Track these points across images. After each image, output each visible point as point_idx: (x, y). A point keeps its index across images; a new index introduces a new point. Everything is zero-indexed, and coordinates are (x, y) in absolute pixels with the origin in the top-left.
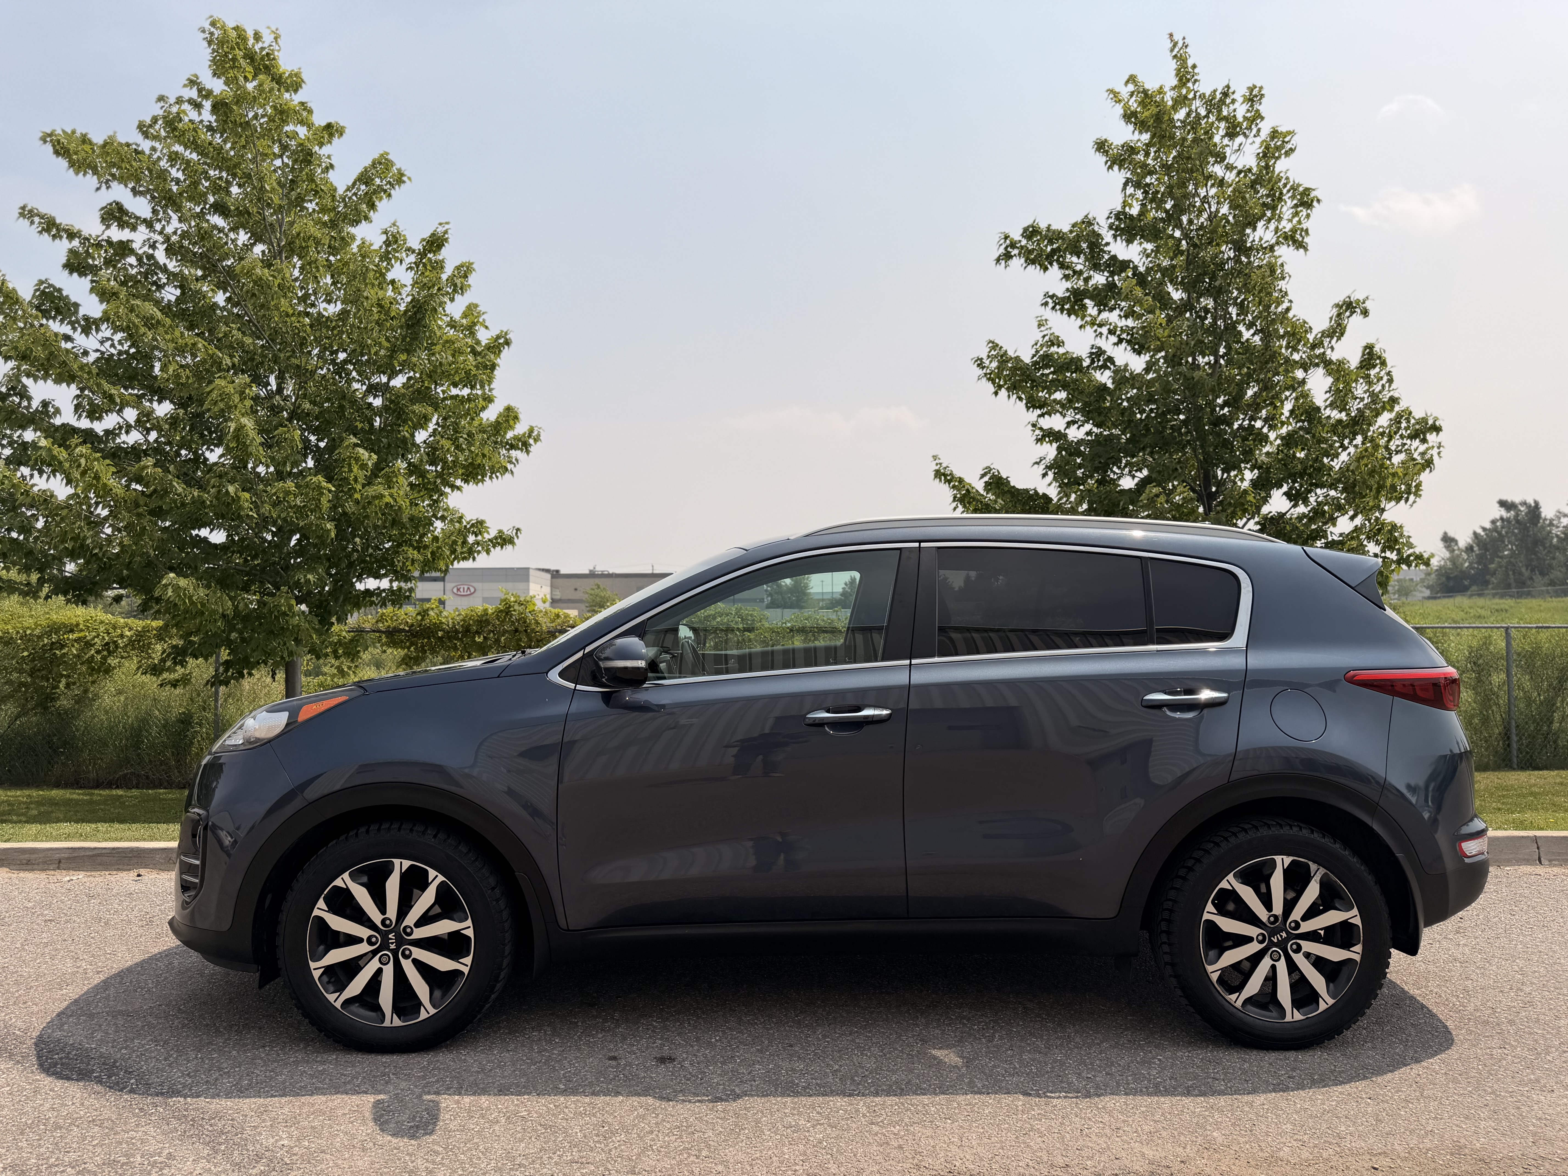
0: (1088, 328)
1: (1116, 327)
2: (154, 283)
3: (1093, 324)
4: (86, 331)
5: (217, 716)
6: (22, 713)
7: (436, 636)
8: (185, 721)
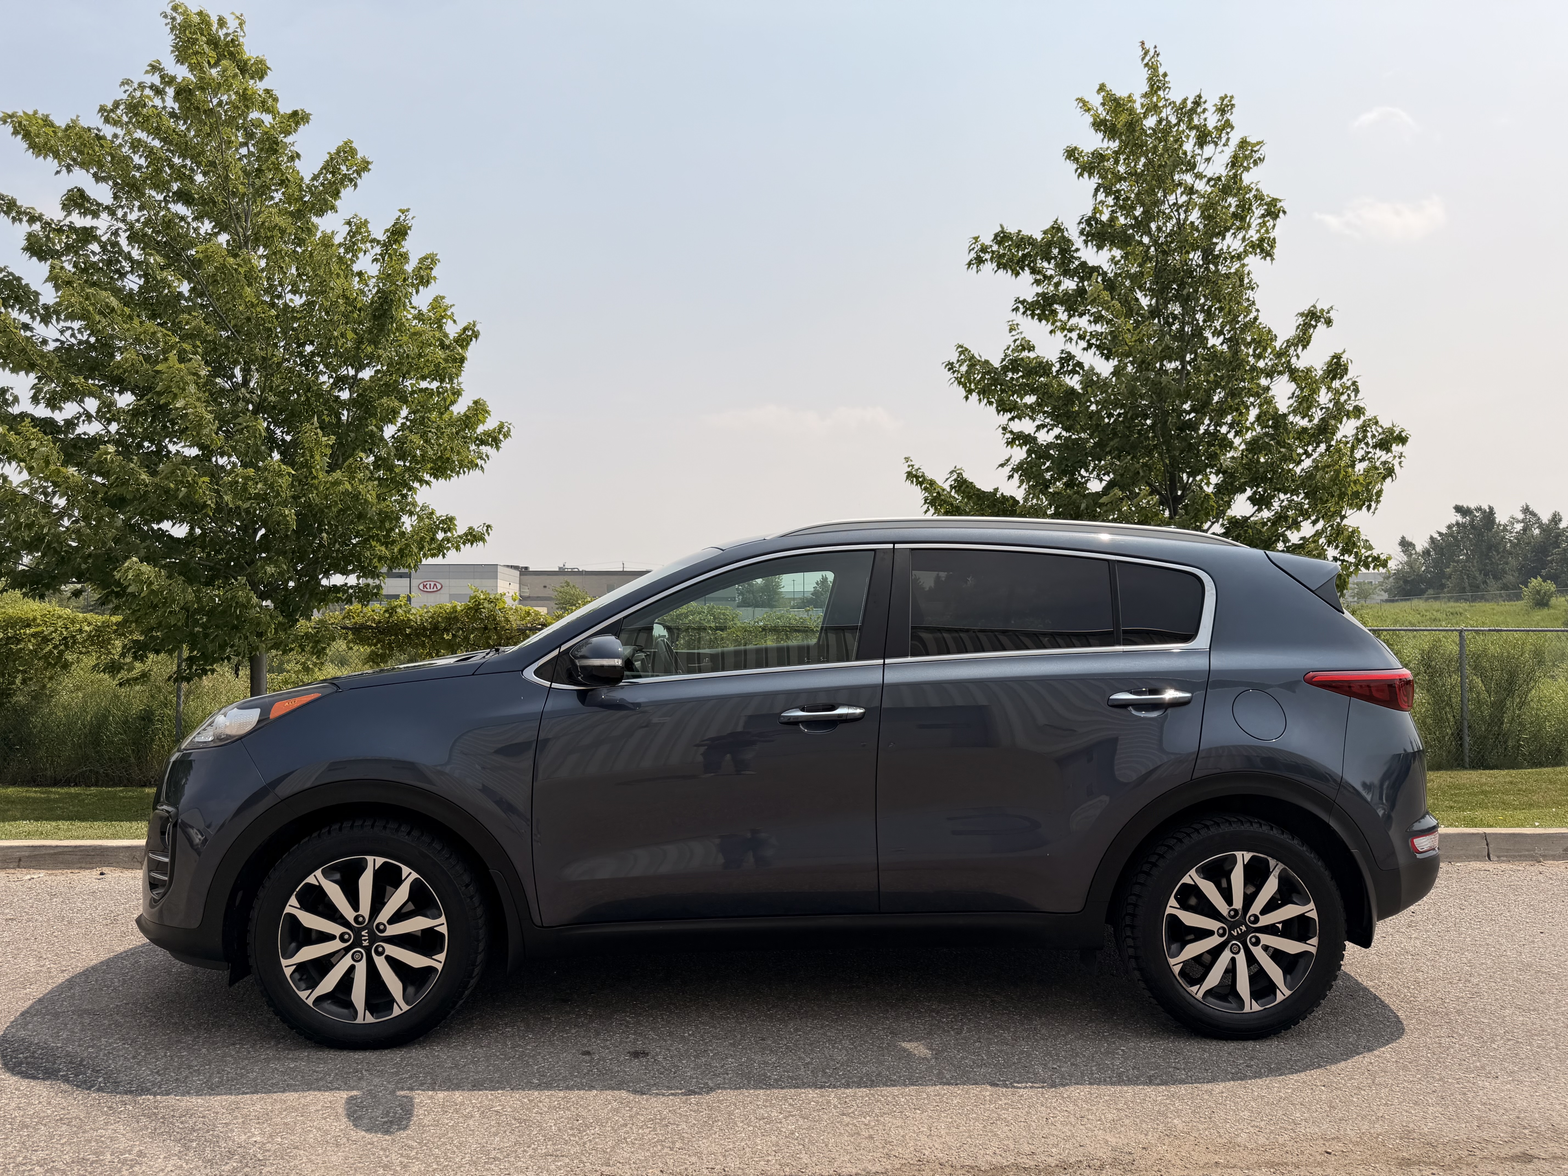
0: (1058, 333)
1: (1085, 332)
2: (117, 271)
3: (1063, 328)
4: (45, 320)
5: (179, 713)
7: (403, 633)
8: (146, 718)
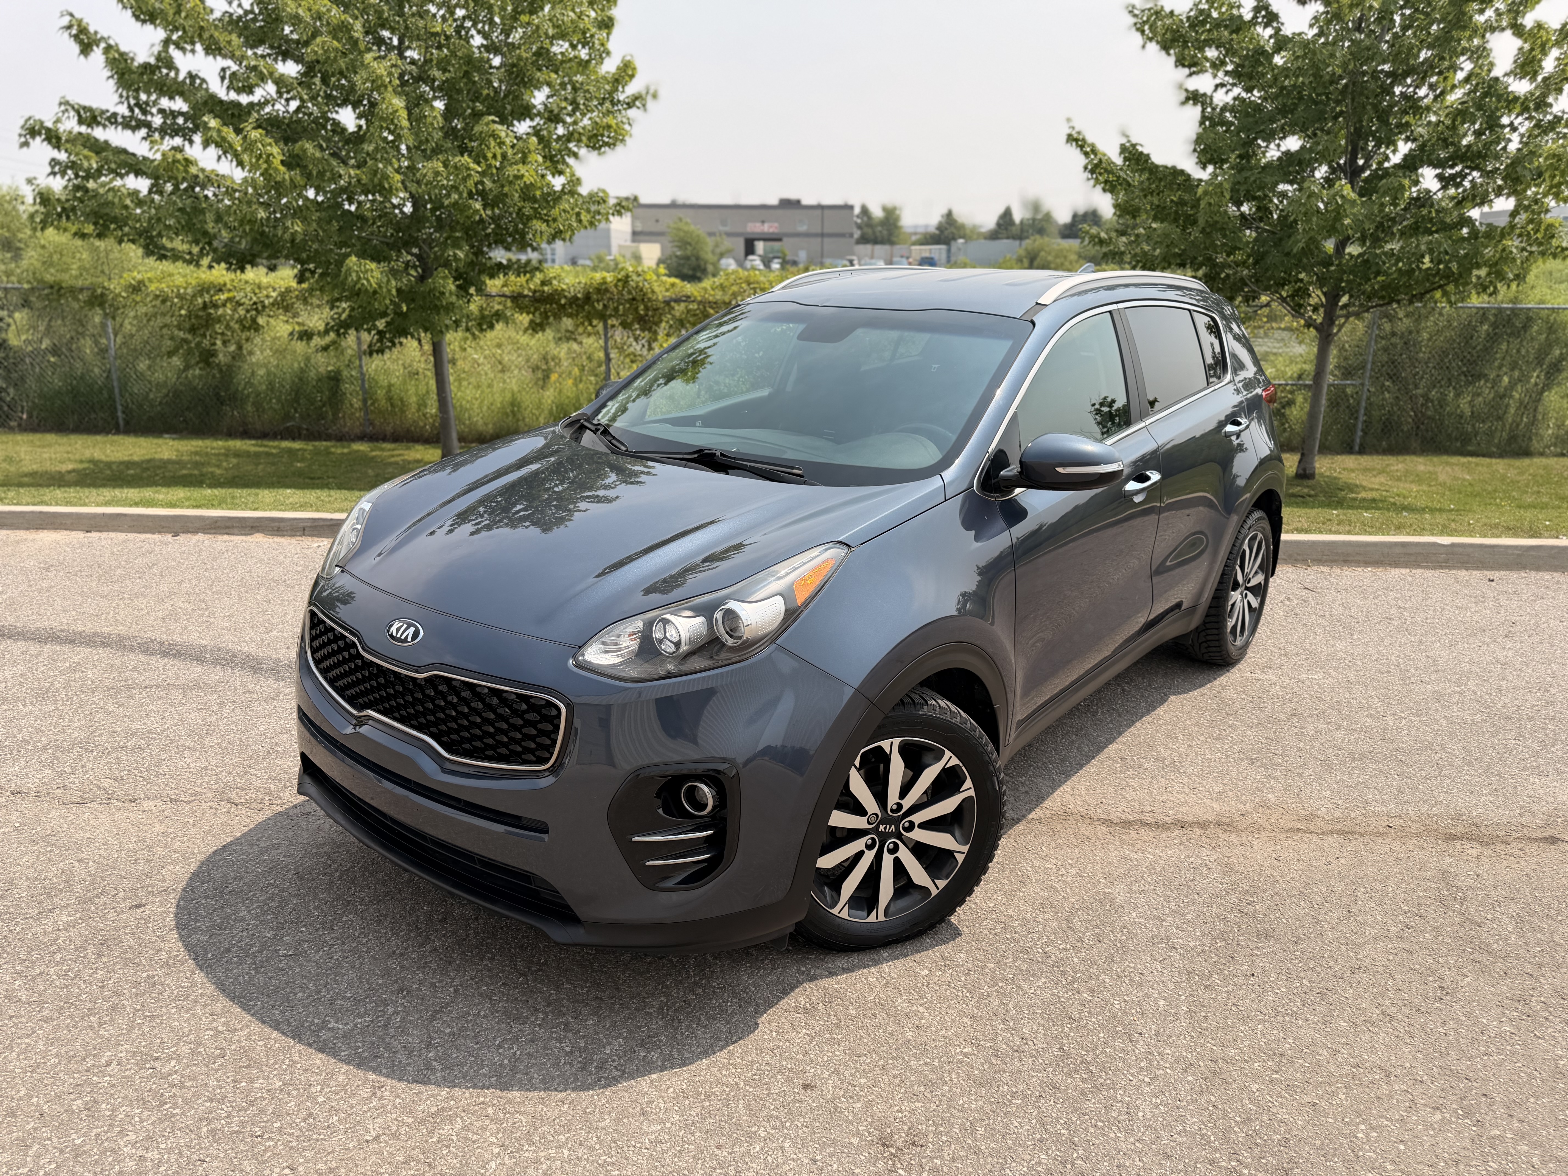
5: (362, 374)
6: (187, 367)
7: (558, 302)
8: (335, 378)
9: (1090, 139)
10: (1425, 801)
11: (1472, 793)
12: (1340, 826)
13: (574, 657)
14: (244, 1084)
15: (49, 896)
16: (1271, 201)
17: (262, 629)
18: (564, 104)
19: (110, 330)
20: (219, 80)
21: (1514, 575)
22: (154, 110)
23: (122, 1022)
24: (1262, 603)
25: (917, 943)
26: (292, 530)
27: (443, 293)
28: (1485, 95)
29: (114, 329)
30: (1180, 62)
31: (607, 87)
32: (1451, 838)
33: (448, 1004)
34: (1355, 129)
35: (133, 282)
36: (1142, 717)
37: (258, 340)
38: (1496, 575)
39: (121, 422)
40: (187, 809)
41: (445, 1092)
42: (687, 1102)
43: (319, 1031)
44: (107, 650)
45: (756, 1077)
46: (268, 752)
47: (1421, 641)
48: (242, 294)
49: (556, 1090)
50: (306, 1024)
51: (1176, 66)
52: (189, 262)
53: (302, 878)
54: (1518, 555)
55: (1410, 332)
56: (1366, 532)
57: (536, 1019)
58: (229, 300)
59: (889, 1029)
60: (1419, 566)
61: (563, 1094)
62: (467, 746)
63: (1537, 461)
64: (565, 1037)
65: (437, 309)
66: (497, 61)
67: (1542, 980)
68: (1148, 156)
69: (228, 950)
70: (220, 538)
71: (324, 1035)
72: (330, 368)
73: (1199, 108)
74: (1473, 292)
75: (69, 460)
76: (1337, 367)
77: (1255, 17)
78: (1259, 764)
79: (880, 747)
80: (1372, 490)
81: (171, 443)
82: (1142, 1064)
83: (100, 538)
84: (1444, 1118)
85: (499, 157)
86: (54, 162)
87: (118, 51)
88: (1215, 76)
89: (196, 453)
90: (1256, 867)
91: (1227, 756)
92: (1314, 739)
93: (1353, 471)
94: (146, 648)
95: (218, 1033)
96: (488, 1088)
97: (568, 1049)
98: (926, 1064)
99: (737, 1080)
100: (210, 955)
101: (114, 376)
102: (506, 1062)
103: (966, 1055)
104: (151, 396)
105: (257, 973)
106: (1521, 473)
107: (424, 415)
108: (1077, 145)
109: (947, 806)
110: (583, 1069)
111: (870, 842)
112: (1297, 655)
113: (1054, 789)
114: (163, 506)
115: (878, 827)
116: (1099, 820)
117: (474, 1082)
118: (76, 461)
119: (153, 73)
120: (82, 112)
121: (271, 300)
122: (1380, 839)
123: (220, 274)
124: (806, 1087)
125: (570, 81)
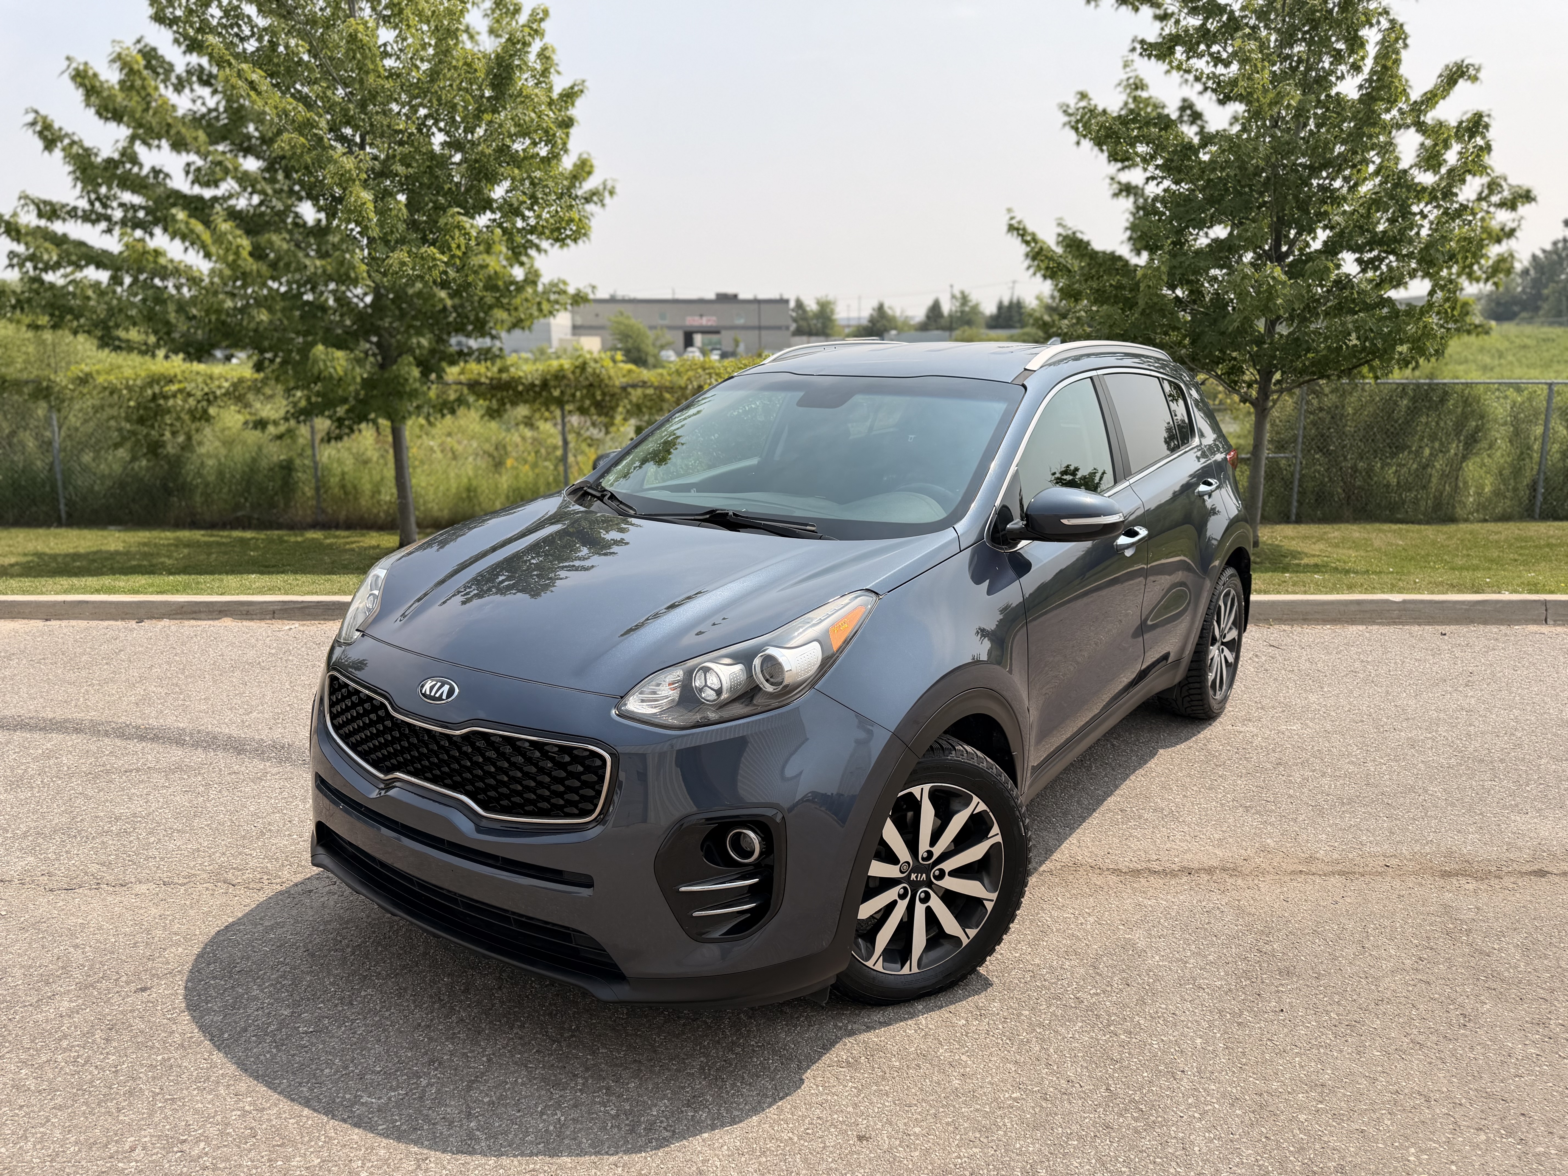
0: (1174, 72)
1: (1202, 73)
2: (237, 35)
3: (1179, 68)
4: (178, 89)
5: (316, 463)
6: (134, 459)
7: (515, 390)
8: (287, 467)
9: (1031, 228)
10: (1417, 841)
11: (1459, 832)
12: (1340, 867)
13: (617, 707)
14: (280, 1163)
15: (47, 983)
16: (1203, 285)
17: (241, 711)
18: (524, 198)
19: (55, 423)
20: (183, 174)
21: (1464, 629)
22: (115, 204)
23: (142, 1106)
24: (1237, 658)
25: (949, 995)
26: (261, 613)
27: (406, 380)
28: (1396, 186)
29: (58, 421)
30: (1114, 157)
31: (565, 183)
32: (1446, 875)
33: (483, 1074)
34: (1278, 218)
35: (81, 375)
36: (1135, 770)
37: (207, 431)
38: (1447, 629)
39: (64, 515)
40: (182, 891)
41: (492, 1161)
42: (743, 1159)
43: (352, 1106)
44: (81, 736)
45: (810, 1131)
46: (262, 832)
47: (1387, 692)
48: (193, 385)
49: (607, 1153)
50: (338, 1100)
51: (1110, 161)
52: (143, 353)
53: (313, 955)
54: (1466, 610)
55: (1337, 407)
56: (1321, 592)
57: (576, 1084)
58: (180, 391)
59: (935, 1078)
60: (1374, 623)
61: (615, 1158)
62: (505, 803)
63: (1463, 526)
64: (608, 1101)
65: (400, 395)
66: (458, 158)
67: (1556, 1003)
68: (1088, 243)
69: (245, 1030)
70: (186, 623)
71: (357, 1109)
72: (282, 457)
73: (1131, 199)
74: (1396, 367)
75: (12, 553)
76: (1271, 441)
77: (1181, 116)
78: (1253, 811)
79: (911, 794)
80: (1314, 556)
81: (117, 535)
82: (1190, 1101)
83: (60, 626)
84: (1488, 1139)
85: (463, 249)
86: (12, 255)
87: (82, 146)
88: (1145, 170)
89: (145, 544)
90: (1267, 909)
91: (1222, 805)
92: (1301, 786)
93: (1293, 539)
94: (122, 733)
95: (245, 1113)
96: (537, 1155)
97: (613, 1112)
98: (977, 1110)
99: (790, 1135)
100: (226, 1036)
101: (58, 468)
102: (551, 1128)
103: (1015, 1100)
104: (96, 488)
105: (279, 1051)
106: (1450, 538)
107: (378, 502)
108: (1018, 234)
109: (975, 853)
110: (632, 1131)
111: (902, 891)
112: (1273, 707)
113: (1061, 841)
114: (125, 593)
115: (909, 875)
116: (1108, 869)
117: (520, 1149)
118: (19, 554)
119: (117, 167)
120: (42, 206)
121: (223, 391)
122: (1379, 879)
123: (177, 364)
124: (860, 1138)
125: (529, 177)
